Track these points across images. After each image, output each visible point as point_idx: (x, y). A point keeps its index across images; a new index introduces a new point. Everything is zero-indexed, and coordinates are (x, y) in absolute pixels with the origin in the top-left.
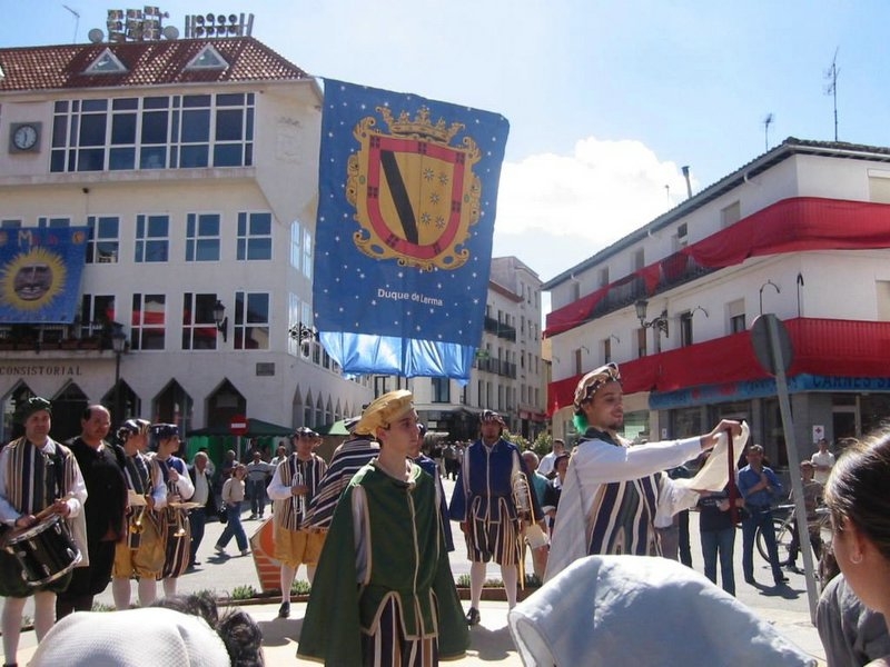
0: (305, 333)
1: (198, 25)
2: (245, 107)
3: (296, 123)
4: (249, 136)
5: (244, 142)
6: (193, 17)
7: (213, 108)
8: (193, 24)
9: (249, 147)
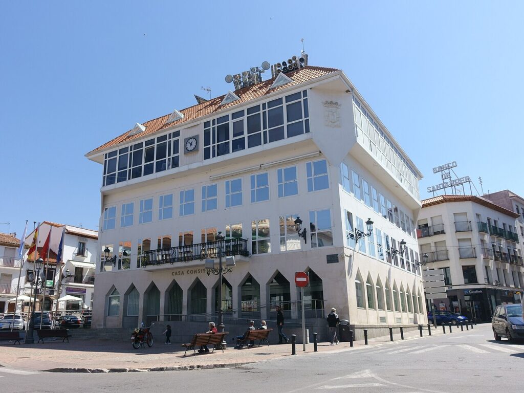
0: (360, 235)
1: (277, 69)
2: (302, 99)
3: (336, 103)
4: (307, 115)
5: (304, 119)
6: (275, 65)
7: (284, 105)
8: (275, 69)
9: (307, 121)
